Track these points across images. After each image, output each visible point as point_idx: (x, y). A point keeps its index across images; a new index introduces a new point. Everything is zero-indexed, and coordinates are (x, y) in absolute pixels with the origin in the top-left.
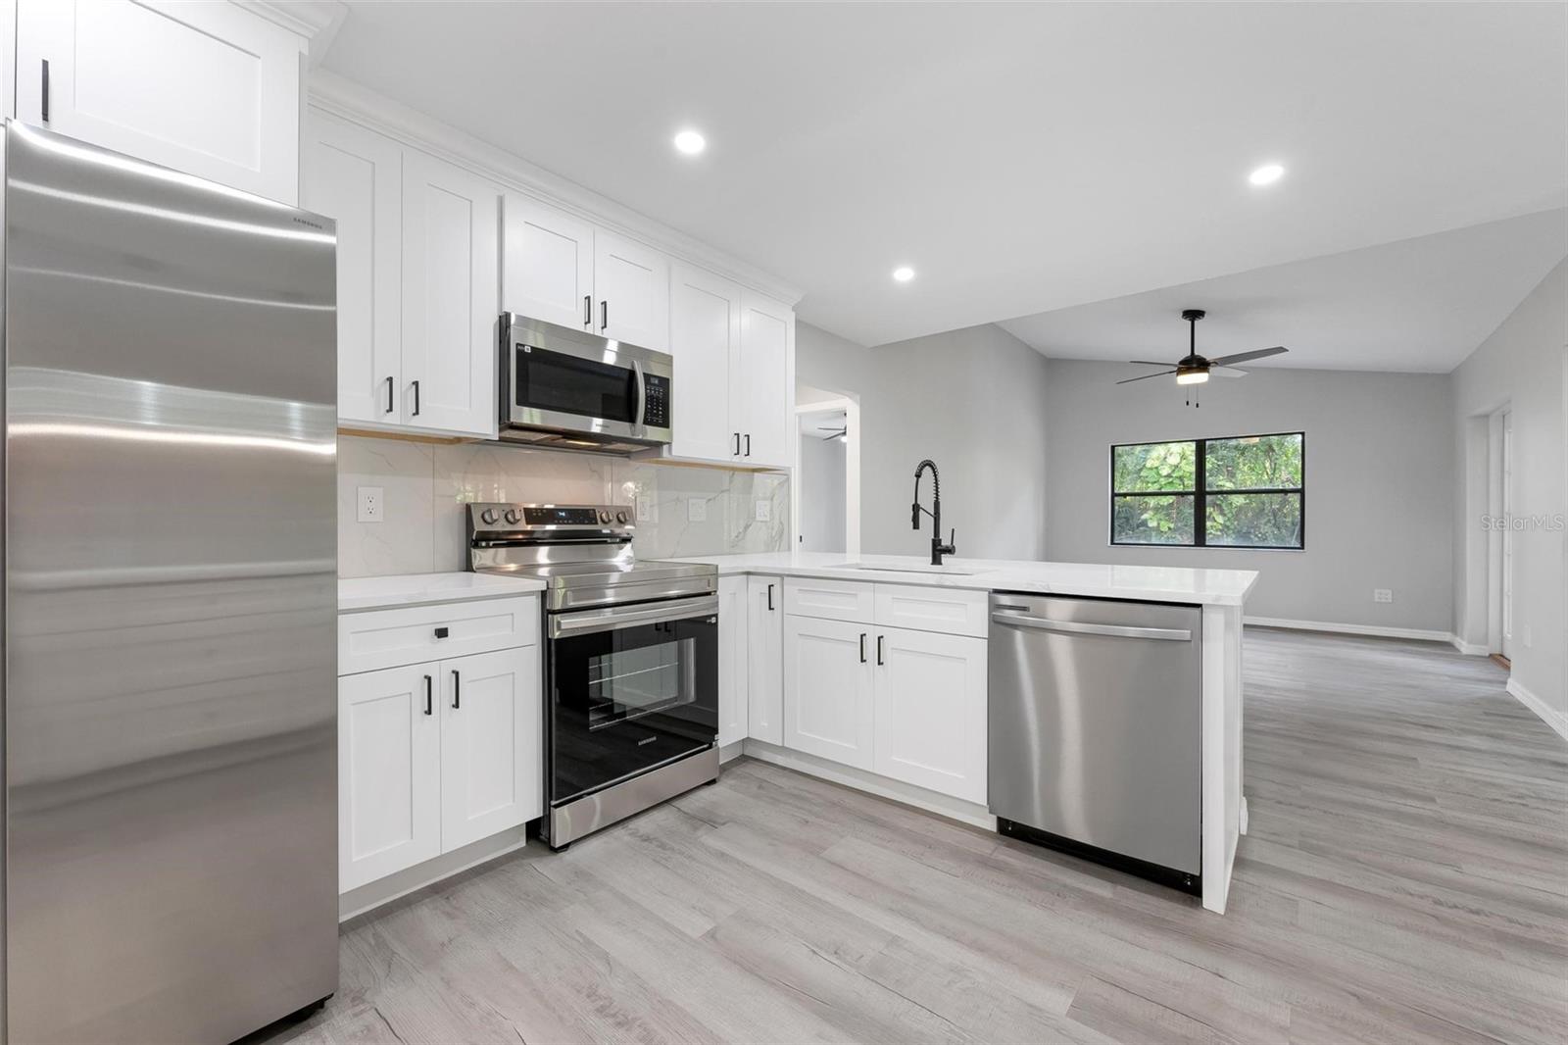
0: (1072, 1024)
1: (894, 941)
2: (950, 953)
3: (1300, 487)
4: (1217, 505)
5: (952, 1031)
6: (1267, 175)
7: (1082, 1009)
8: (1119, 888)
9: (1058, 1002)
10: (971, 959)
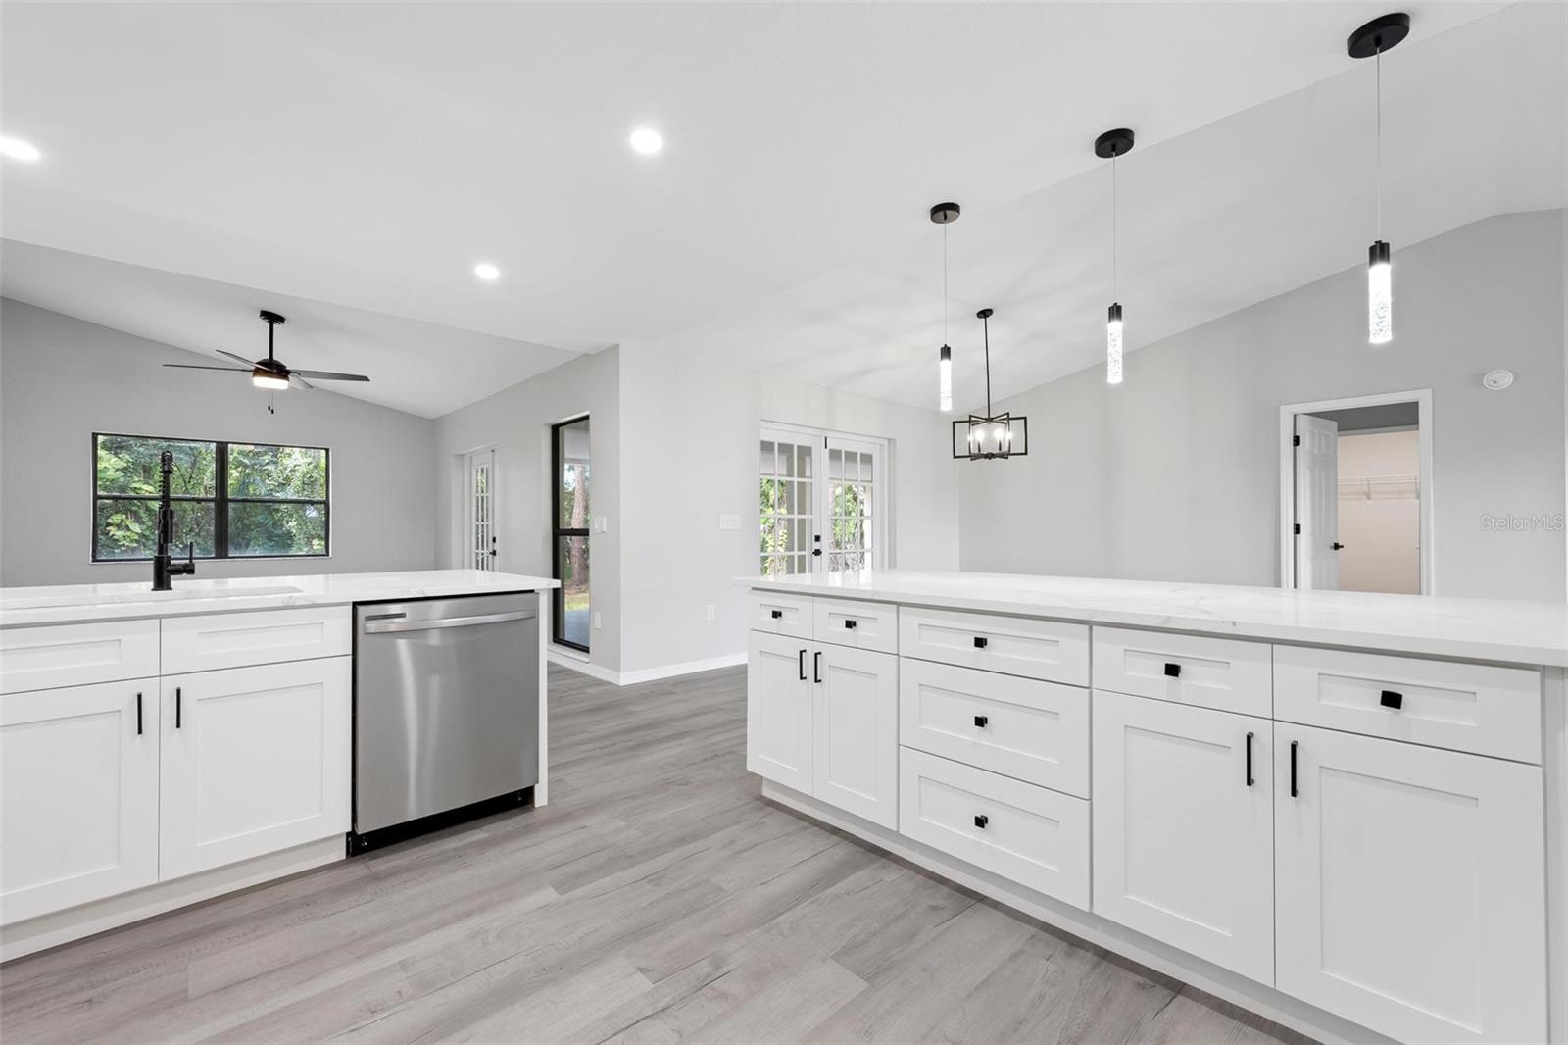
0: (567, 896)
1: (403, 965)
2: (456, 932)
3: (325, 499)
4: (131, 511)
5: (527, 955)
6: (487, 272)
7: (560, 887)
8: (484, 828)
9: (548, 895)
10: (474, 923)
